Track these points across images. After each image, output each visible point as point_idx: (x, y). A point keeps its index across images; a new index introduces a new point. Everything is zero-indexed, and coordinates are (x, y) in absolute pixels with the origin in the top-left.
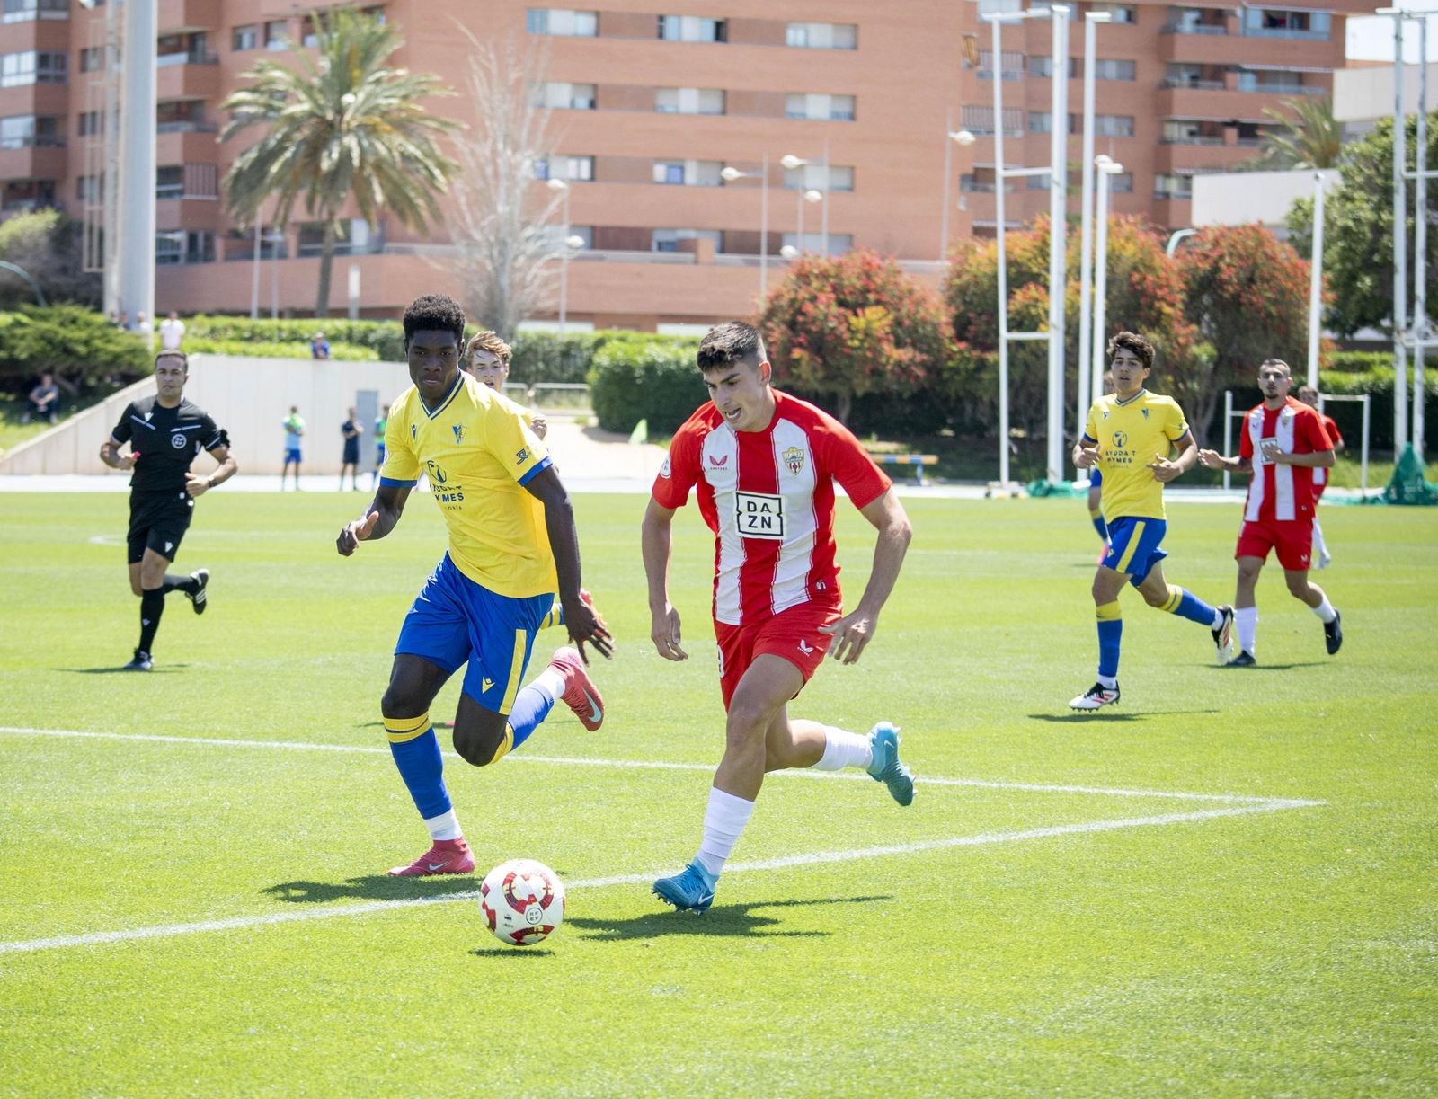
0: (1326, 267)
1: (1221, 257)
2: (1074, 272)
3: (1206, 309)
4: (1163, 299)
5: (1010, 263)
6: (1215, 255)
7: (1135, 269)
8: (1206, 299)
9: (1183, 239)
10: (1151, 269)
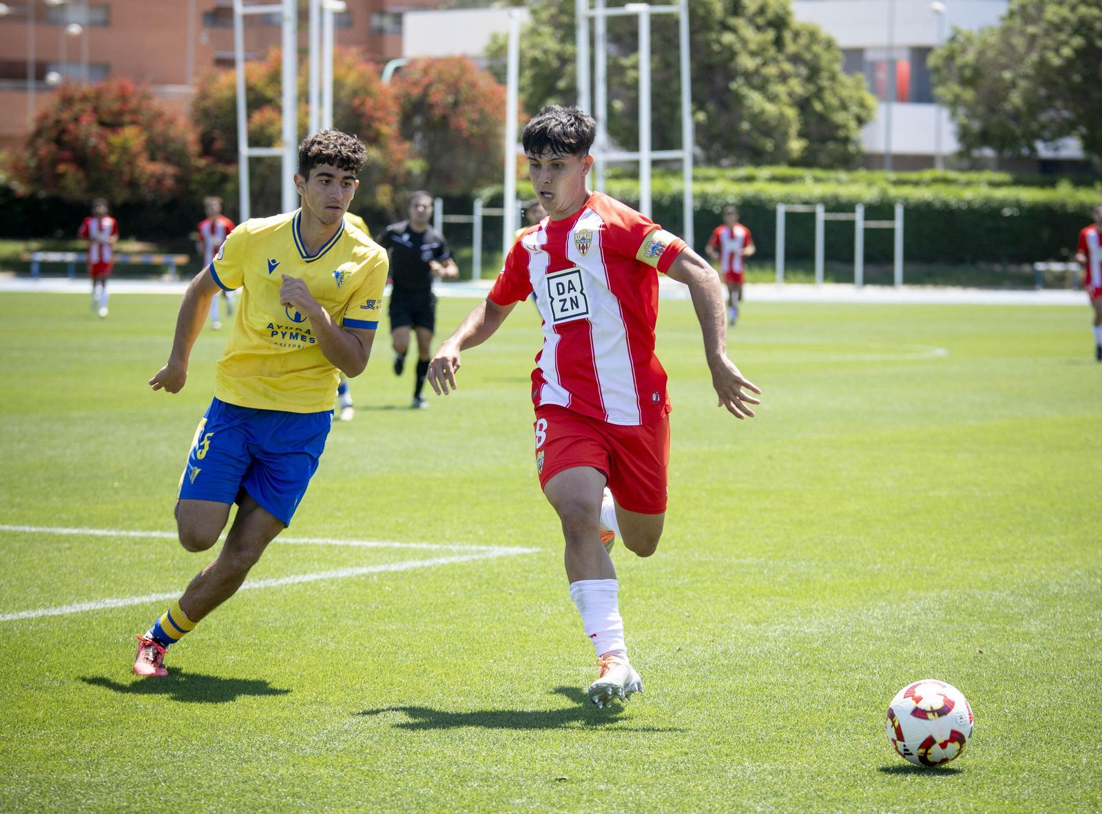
0: (521, 89)
1: (429, 85)
2: (303, 97)
3: (418, 129)
4: (380, 120)
5: (250, 89)
6: (425, 81)
7: (355, 94)
8: (418, 120)
9: (397, 70)
10: (369, 93)
